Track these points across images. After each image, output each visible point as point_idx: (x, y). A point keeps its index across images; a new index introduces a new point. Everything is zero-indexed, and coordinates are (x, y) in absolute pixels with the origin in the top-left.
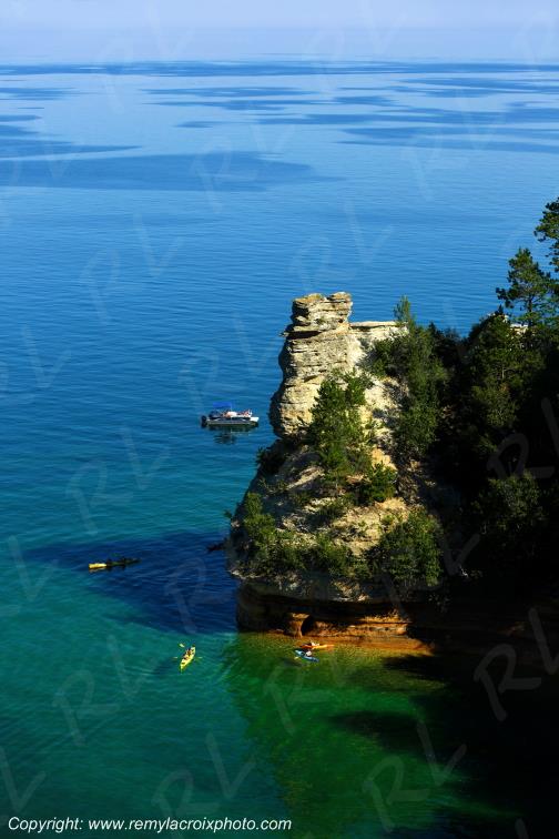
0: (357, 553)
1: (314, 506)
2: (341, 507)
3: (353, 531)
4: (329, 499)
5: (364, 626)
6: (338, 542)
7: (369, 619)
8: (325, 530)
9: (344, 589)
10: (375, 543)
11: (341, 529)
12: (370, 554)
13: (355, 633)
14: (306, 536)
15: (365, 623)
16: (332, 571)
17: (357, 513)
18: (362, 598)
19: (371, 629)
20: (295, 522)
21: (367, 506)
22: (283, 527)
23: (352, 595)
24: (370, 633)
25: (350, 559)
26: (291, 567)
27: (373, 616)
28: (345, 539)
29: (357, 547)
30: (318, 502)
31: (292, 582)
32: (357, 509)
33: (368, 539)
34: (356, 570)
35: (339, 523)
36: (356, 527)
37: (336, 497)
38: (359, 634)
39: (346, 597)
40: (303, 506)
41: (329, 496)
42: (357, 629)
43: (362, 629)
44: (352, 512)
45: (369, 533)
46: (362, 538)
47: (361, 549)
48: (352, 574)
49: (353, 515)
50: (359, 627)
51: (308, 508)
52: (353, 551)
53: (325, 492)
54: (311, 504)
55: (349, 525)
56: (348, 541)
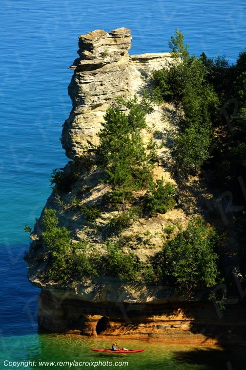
0: (143, 259)
1: (104, 219)
2: (128, 219)
3: (139, 240)
4: (116, 212)
5: (152, 324)
6: (126, 250)
7: (156, 318)
8: (114, 240)
9: (133, 292)
10: (159, 250)
11: (128, 239)
13: (144, 331)
14: (97, 246)
15: (153, 321)
16: (122, 276)
17: (142, 224)
18: (149, 299)
19: (158, 327)
20: (88, 234)
21: (151, 217)
22: (77, 239)
23: (140, 297)
24: (157, 330)
25: (137, 265)
26: (87, 274)
27: (160, 314)
28: (132, 248)
29: (143, 254)
30: (107, 215)
31: (87, 287)
32: (142, 220)
33: (152, 247)
34: (143, 274)
35: (126, 233)
36: (141, 236)
37: (123, 210)
38: (148, 332)
39: (135, 299)
40: (94, 219)
41: (117, 210)
42: (146, 327)
43: (150, 327)
44: (138, 223)
45: (153, 241)
46: (147, 246)
47: (146, 255)
48: (139, 278)
49: (138, 226)
50: (148, 325)
51: (98, 220)
52: (140, 257)
53: (113, 206)
54: (101, 217)
55: (135, 234)
56: (135, 249)
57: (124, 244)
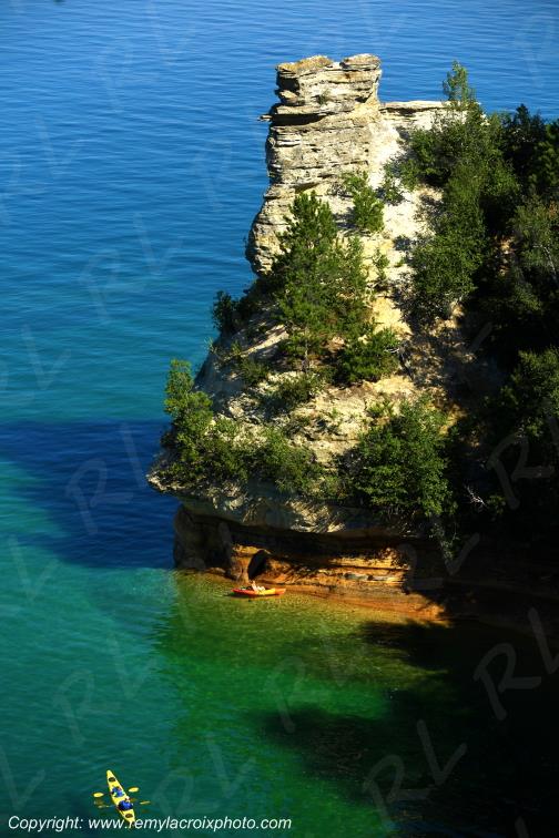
0: (323, 459)
1: (270, 383)
2: (308, 387)
3: (322, 423)
4: (293, 374)
5: (338, 571)
6: (299, 440)
7: (346, 561)
8: (283, 420)
9: (305, 513)
10: (353, 444)
11: (304, 421)
12: (342, 461)
13: (323, 581)
14: (256, 429)
15: (340, 566)
17: (331, 397)
18: (332, 529)
19: (347, 576)
20: (244, 407)
21: (350, 386)
22: (228, 414)
23: (317, 523)
24: (344, 582)
25: (312, 470)
26: (229, 476)
27: (355, 555)
28: (308, 436)
29: (325, 449)
30: (274, 378)
31: (232, 499)
32: (334, 391)
33: (342, 438)
34: (323, 484)
35: (304, 411)
36: (327, 418)
37: (303, 370)
38: (330, 584)
39: (309, 525)
40: (256, 382)
41: (294, 369)
42: (327, 575)
43: (334, 575)
44: (325, 395)
45: (345, 428)
46: (334, 436)
47: (330, 453)
48: (316, 490)
49: (325, 400)
50: (331, 572)
51: (263, 385)
52: (318, 455)
53: (289, 363)
54: (267, 380)
55: (317, 414)
56: (313, 440)
57: (297, 431)
